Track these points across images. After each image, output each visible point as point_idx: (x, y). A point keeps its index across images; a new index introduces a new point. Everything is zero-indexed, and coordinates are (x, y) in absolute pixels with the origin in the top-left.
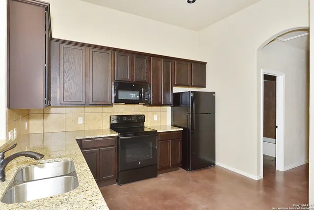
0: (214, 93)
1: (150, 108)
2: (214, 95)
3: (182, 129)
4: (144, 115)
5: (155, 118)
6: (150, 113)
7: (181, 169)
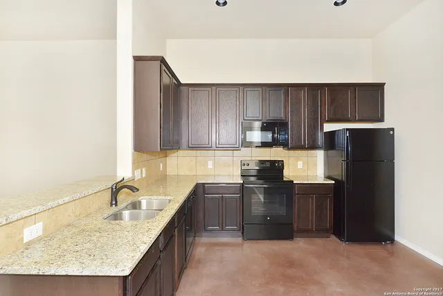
0: (393, 129)
1: (292, 152)
2: (391, 132)
3: (334, 182)
4: (283, 161)
5: (300, 165)
6: (292, 159)
7: (333, 238)
